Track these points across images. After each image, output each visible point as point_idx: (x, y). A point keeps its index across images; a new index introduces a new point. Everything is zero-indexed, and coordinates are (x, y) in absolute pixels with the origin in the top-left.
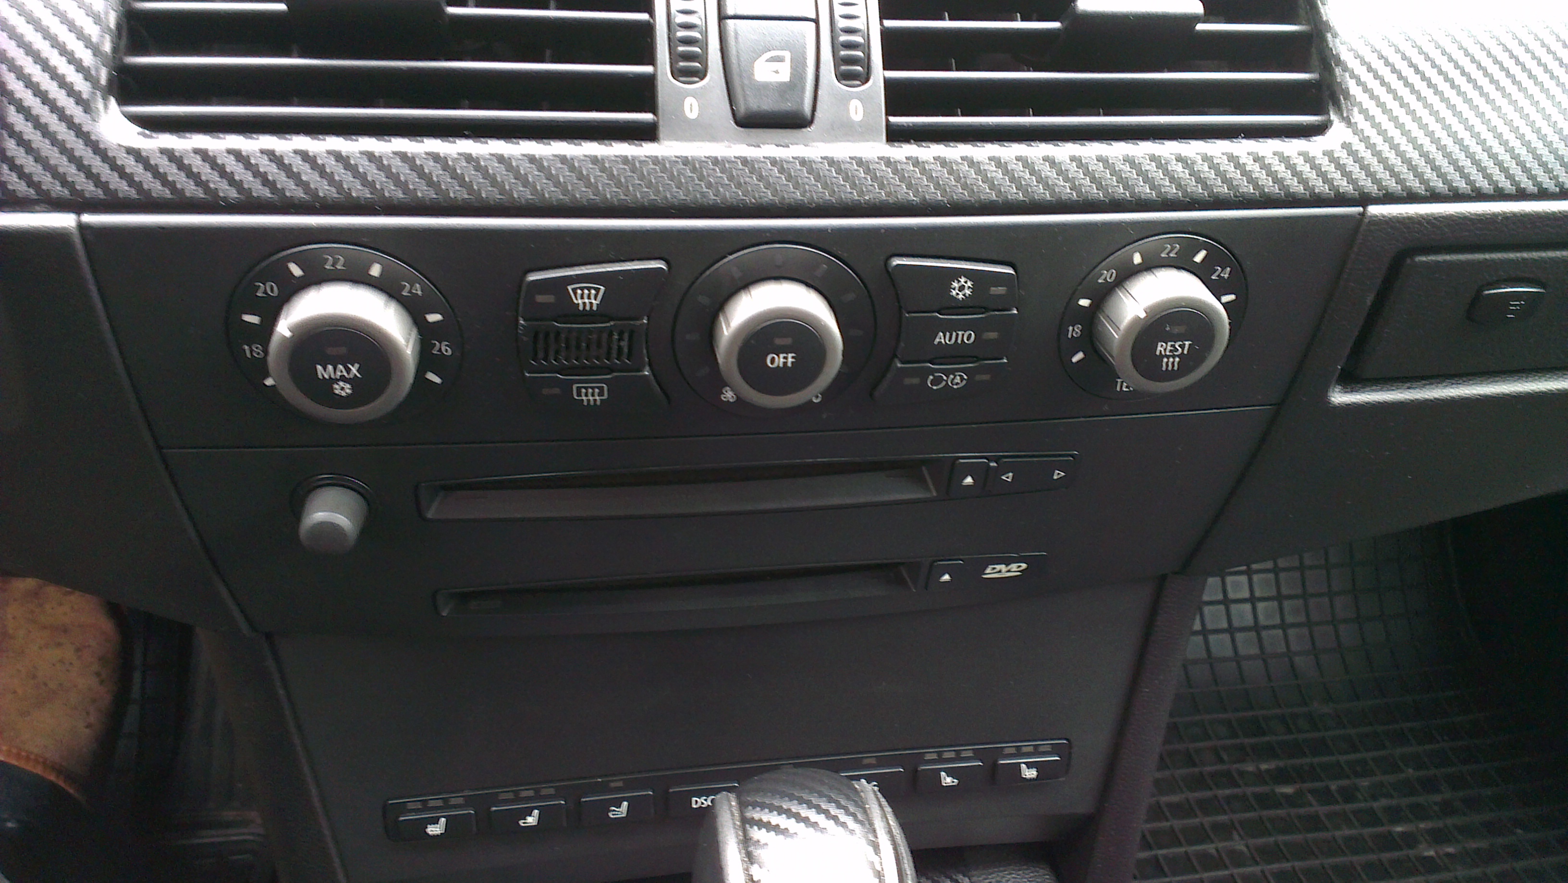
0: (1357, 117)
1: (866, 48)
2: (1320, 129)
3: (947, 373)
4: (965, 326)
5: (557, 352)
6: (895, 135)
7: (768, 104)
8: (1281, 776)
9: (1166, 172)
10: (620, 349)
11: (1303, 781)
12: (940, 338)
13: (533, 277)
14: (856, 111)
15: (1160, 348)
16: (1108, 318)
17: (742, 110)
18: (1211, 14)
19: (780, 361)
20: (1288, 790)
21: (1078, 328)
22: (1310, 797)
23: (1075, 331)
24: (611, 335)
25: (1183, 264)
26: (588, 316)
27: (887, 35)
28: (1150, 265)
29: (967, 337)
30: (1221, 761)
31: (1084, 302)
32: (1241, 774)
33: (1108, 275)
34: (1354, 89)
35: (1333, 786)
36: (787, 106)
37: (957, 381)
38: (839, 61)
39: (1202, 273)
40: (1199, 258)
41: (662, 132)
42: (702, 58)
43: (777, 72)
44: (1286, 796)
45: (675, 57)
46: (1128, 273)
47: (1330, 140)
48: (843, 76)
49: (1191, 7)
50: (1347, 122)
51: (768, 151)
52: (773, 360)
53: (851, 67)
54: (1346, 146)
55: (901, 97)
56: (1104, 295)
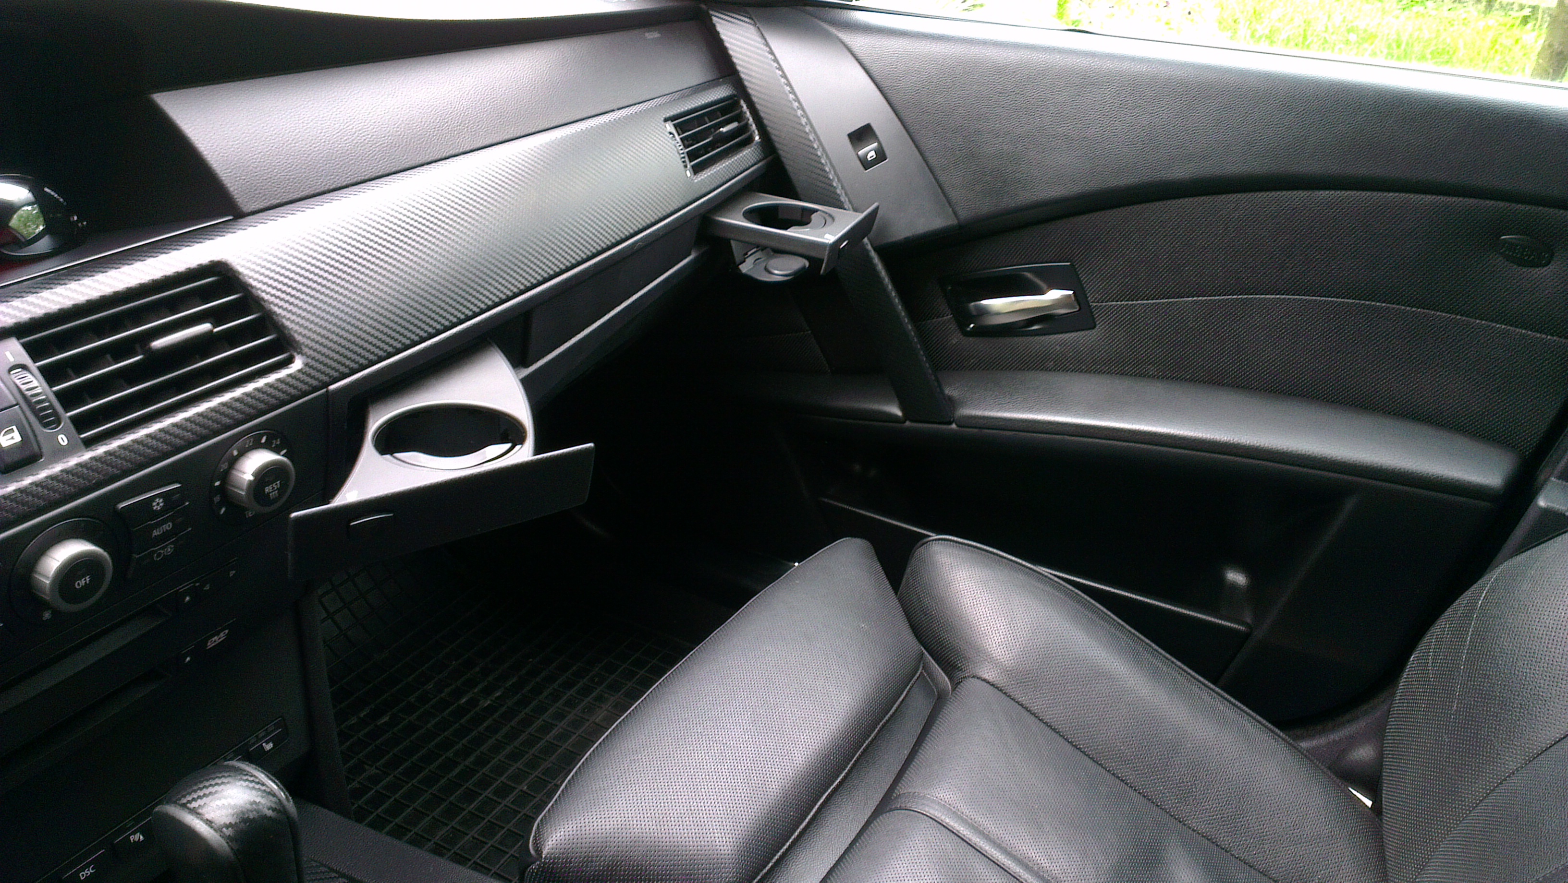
0: (306, 350)
1: (51, 406)
2: (289, 361)
3: (163, 548)
4: (164, 522)
6: (89, 443)
7: (17, 457)
8: (377, 713)
9: (233, 409)
11: (392, 707)
12: (156, 533)
14: (63, 440)
15: (267, 490)
16: (233, 486)
18: (215, 327)
19: (82, 582)
21: (219, 497)
23: (217, 499)
25: (257, 446)
27: (57, 394)
28: (243, 453)
29: (168, 526)
31: (217, 484)
33: (224, 466)
34: (298, 338)
35: (412, 699)
36: (27, 453)
37: (169, 550)
38: (41, 419)
39: (268, 446)
40: (263, 441)
43: (12, 438)
46: (233, 462)
47: (298, 364)
48: (46, 425)
49: (206, 327)
50: (300, 353)
51: (27, 481)
52: (79, 584)
53: (49, 419)
54: (306, 365)
55: (81, 423)
56: (226, 476)
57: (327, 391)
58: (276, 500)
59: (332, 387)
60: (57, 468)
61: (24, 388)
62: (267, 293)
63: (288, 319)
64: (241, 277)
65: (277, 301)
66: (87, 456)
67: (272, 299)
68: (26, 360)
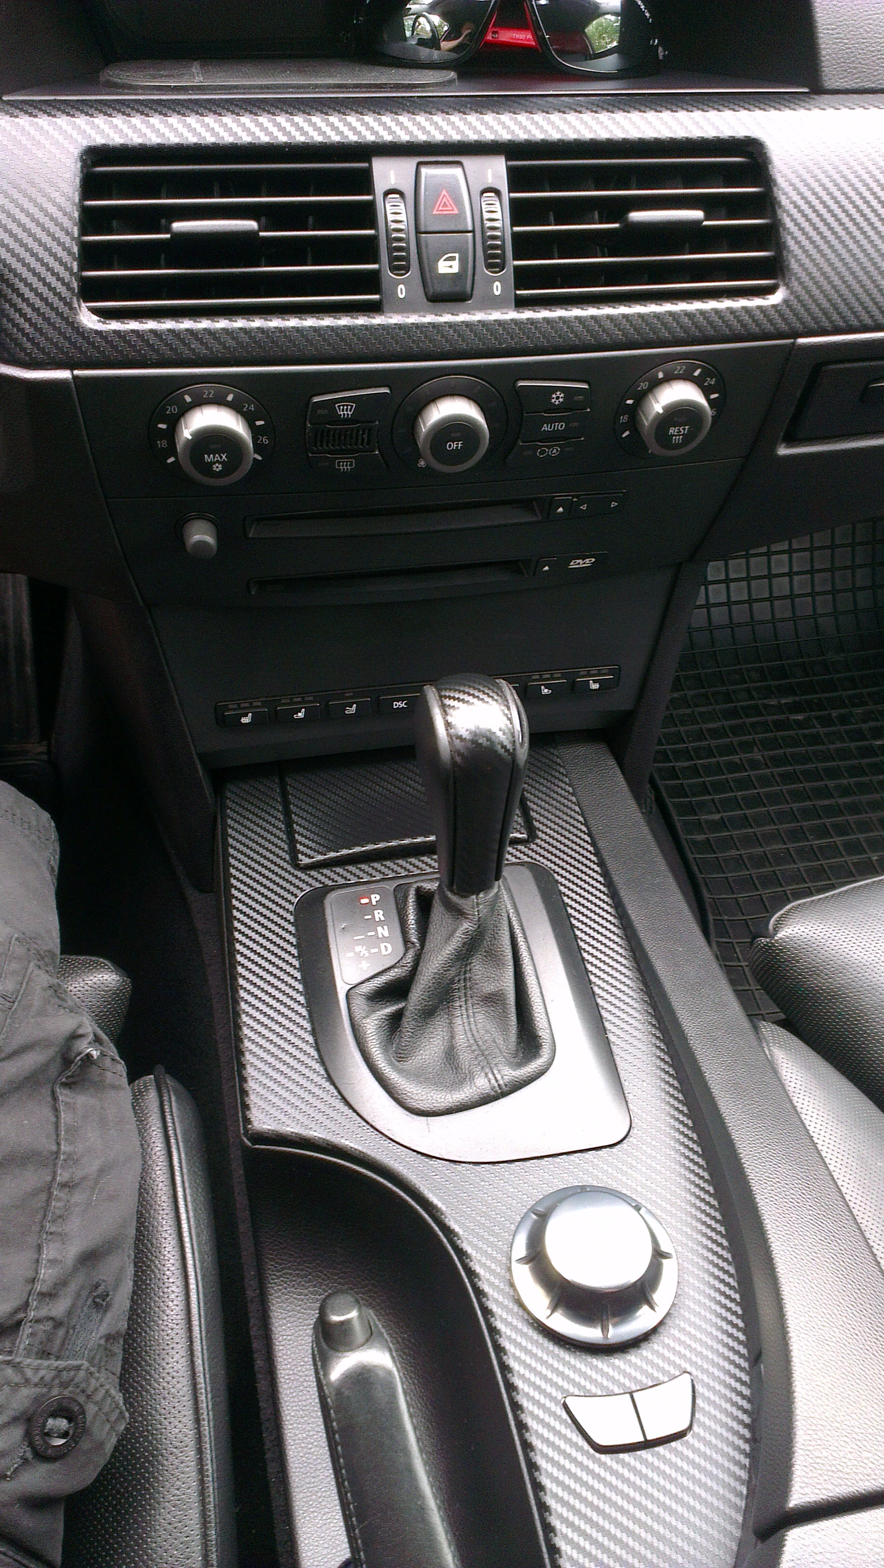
0: (795, 284)
1: (502, 247)
2: (770, 290)
3: (549, 447)
4: (559, 420)
5: (328, 442)
6: (521, 303)
7: (446, 288)
8: (796, 708)
9: (678, 323)
10: (363, 439)
11: (812, 710)
12: (545, 428)
13: (316, 399)
14: (497, 289)
15: (672, 431)
16: (643, 412)
17: (431, 291)
18: (707, 219)
19: (454, 446)
20: (800, 717)
21: (626, 417)
22: (814, 721)
23: (624, 419)
24: (358, 431)
25: (687, 377)
26: (346, 421)
27: (516, 236)
28: (670, 378)
29: (560, 426)
30: (752, 698)
31: (629, 402)
32: (766, 706)
33: (644, 385)
34: (794, 265)
36: (458, 289)
37: (555, 452)
38: (487, 257)
39: (698, 382)
40: (697, 373)
41: (386, 306)
42: (407, 259)
43: (451, 267)
44: (797, 722)
45: (392, 259)
46: (656, 384)
47: (776, 298)
48: (489, 266)
49: (697, 214)
50: (787, 285)
51: (447, 318)
52: (450, 446)
53: (495, 262)
54: (786, 301)
55: (523, 278)
56: (641, 397)
57: (793, 344)
58: (677, 446)
59: (801, 341)
60: (478, 316)
61: (486, 216)
62: (788, 198)
63: (795, 238)
64: (770, 166)
65: (794, 211)
66: (512, 315)
67: (790, 207)
68: (504, 187)
